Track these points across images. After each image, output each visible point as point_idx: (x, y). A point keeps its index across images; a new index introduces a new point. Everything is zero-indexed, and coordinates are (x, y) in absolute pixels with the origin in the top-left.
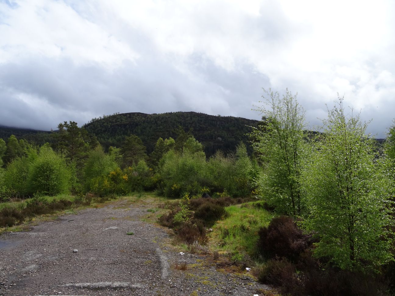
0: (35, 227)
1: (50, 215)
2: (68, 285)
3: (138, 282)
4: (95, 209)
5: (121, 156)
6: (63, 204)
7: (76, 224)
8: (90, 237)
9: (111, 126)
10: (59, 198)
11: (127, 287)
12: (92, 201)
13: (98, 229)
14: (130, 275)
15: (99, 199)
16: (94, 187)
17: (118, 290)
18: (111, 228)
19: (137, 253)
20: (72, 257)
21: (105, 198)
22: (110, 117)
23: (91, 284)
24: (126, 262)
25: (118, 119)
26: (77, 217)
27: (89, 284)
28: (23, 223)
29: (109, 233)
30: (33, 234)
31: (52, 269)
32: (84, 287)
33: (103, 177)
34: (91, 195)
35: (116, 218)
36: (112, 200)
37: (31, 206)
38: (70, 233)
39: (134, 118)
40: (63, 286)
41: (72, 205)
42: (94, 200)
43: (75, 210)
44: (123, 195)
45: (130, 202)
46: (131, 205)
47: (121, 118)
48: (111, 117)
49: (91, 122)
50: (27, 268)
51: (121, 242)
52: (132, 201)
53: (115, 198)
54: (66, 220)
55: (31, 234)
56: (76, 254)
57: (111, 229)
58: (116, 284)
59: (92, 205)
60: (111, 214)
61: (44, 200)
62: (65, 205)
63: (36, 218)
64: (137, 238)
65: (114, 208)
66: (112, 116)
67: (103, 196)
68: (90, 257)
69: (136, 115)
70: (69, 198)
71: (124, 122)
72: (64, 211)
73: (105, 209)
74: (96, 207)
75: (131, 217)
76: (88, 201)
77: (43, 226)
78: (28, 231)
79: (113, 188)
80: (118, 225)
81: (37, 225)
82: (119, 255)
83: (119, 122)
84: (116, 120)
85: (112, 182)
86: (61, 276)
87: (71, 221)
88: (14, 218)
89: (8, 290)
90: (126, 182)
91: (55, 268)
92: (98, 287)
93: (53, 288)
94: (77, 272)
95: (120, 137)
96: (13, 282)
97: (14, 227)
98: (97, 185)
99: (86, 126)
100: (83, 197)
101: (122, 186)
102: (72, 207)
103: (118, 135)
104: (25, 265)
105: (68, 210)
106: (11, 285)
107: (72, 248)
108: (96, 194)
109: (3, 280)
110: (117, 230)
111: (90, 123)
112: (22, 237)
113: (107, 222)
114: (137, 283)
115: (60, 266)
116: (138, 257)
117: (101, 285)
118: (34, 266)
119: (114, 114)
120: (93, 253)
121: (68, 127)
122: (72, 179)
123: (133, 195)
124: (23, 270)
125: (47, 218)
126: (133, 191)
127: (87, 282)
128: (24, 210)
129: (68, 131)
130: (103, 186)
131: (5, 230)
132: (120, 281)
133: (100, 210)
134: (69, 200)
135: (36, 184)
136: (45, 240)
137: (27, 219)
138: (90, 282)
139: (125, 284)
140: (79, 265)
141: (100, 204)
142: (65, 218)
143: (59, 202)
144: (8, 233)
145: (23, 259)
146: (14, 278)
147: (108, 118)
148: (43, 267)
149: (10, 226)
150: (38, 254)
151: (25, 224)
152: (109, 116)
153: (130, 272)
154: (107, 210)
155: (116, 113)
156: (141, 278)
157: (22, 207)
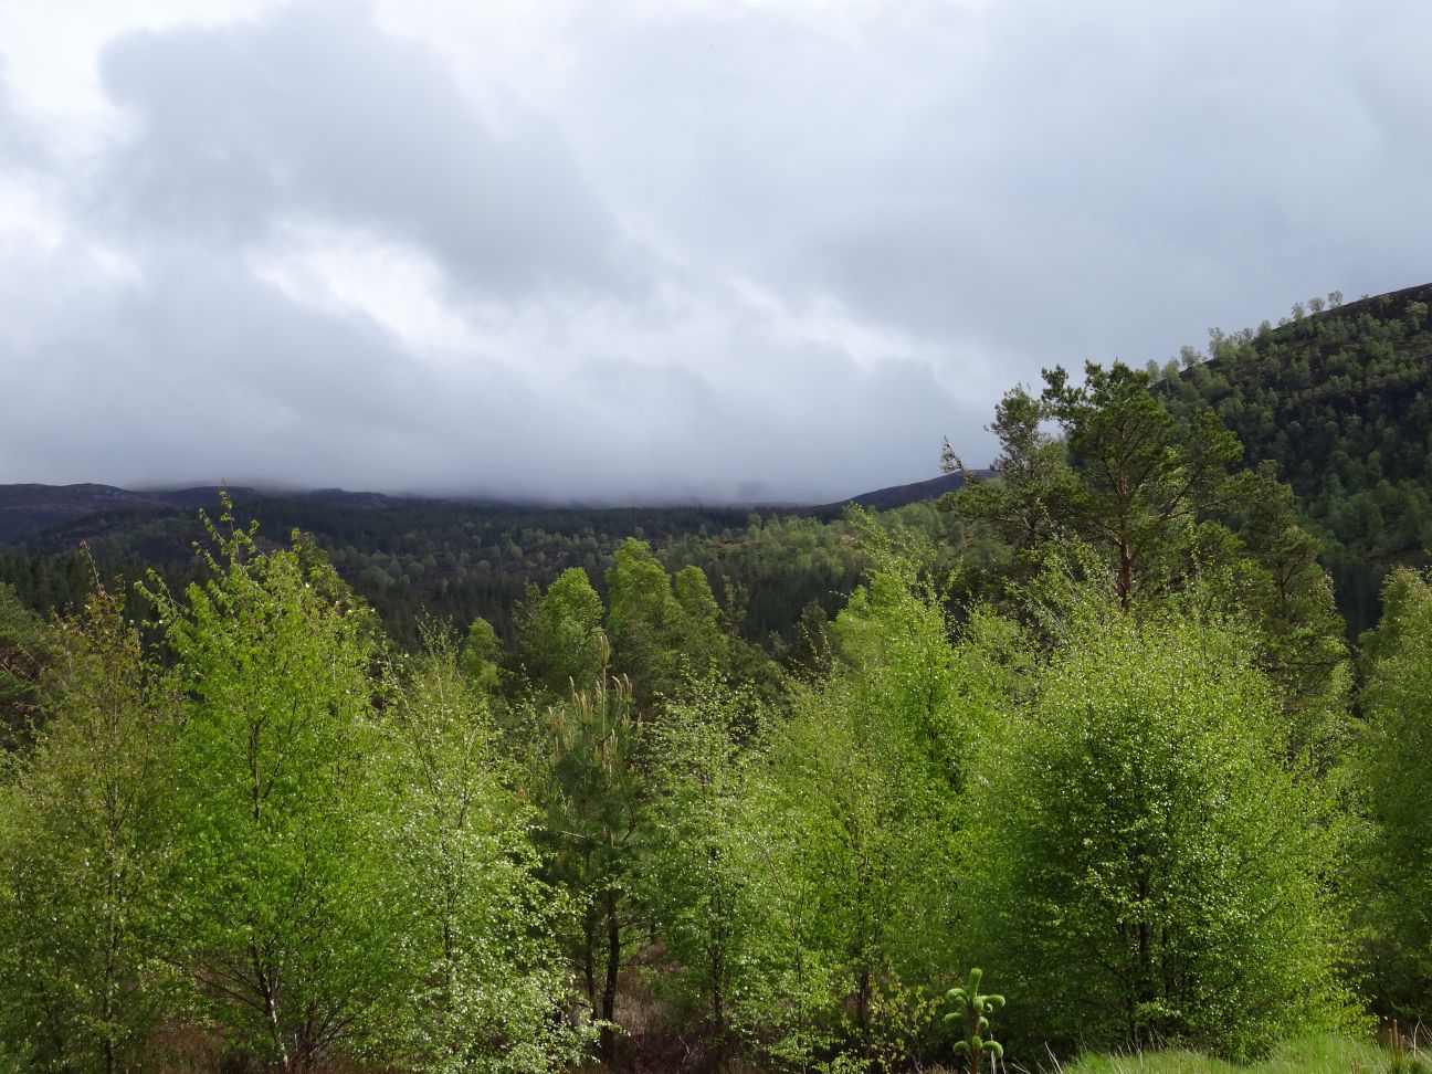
9: (1281, 417)
25: (1331, 349)
47: (1354, 338)
48: (1278, 342)
71: (1382, 374)
83: (1341, 371)
84: (1314, 363)
95: (1362, 496)
103: (1344, 482)
119: (1298, 310)
129: (1078, 448)
147: (1255, 356)
152: (1255, 334)
155: (1316, 304)
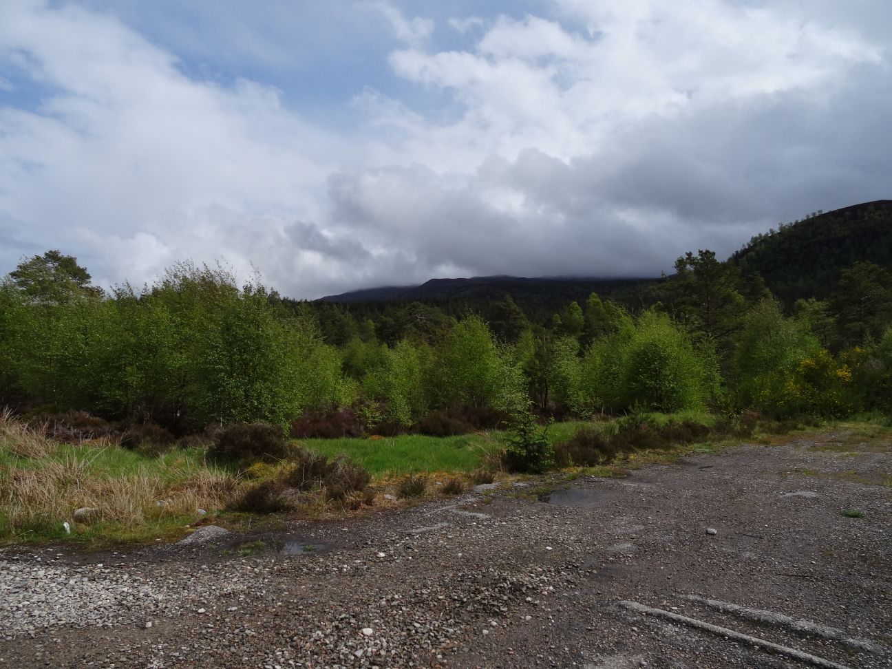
0: (634, 472)
1: (662, 451)
2: (691, 597)
3: (866, 635)
4: (762, 446)
5: (831, 320)
6: (690, 432)
7: (716, 476)
8: (747, 509)
9: (801, 248)
10: (681, 418)
11: (833, 639)
12: (757, 429)
13: (766, 493)
14: (846, 613)
15: (775, 424)
16: (759, 396)
17: (807, 639)
18: (798, 493)
19: (872, 564)
20: (704, 543)
21: (790, 423)
22: (797, 226)
23: (742, 608)
24: (836, 580)
25: (818, 227)
26: (718, 460)
27: (737, 607)
28: (613, 463)
29: (795, 506)
30: (630, 485)
31: (662, 559)
32: (726, 612)
33: (781, 372)
34: (755, 414)
35: (816, 473)
36: (809, 430)
37: (625, 430)
38: (702, 492)
39: (866, 218)
40: (681, 596)
41: (710, 434)
42: (762, 426)
43: (716, 445)
44: (839, 419)
45: (860, 438)
46: (862, 444)
47: (826, 224)
49: (749, 245)
50: (617, 547)
51: (825, 530)
52: (863, 434)
53: (816, 426)
54: (696, 464)
55: (625, 484)
56: (713, 539)
57: (799, 496)
58: (804, 624)
59: (757, 438)
60: (803, 461)
61: (649, 420)
62: (693, 433)
63: (636, 454)
64: (874, 529)
65: (814, 448)
66: (803, 222)
67: (784, 419)
68: (745, 550)
69: (872, 208)
70: (705, 418)
71: (835, 234)
72: (692, 446)
73: (789, 448)
74: (766, 443)
75: (860, 474)
76: (746, 427)
77: (649, 472)
78: (621, 478)
79: (810, 399)
80: (820, 489)
81: (637, 469)
82: (816, 561)
83: (821, 234)
84: (813, 232)
85: (808, 386)
86: (680, 578)
87: (705, 467)
88: (597, 451)
89: (584, 579)
90: (846, 385)
91: (669, 558)
92: (759, 620)
93: (662, 596)
94: (714, 577)
95: (827, 271)
96: (591, 567)
97: (597, 468)
98: (767, 392)
99: (737, 257)
100: (733, 418)
101: (833, 395)
102: (710, 438)
103: (822, 267)
104: (613, 540)
105: (699, 445)
106: (588, 572)
107: (704, 525)
108: (765, 413)
109: (577, 560)
110: (816, 500)
111: (747, 247)
112: (610, 489)
113: (791, 479)
114: (863, 637)
115: (679, 555)
116: (870, 575)
117: (765, 616)
118: (629, 545)
120: (752, 544)
121: (695, 264)
122: (708, 379)
123: (869, 419)
124: (610, 548)
125: (657, 457)
126: (869, 407)
127: (734, 602)
128: (614, 436)
129: (697, 272)
130: (784, 396)
131: (583, 471)
132: (815, 619)
133: (775, 450)
134: (704, 423)
135: (636, 387)
136: (651, 499)
137: (620, 455)
138: (740, 603)
139: (828, 631)
140: (718, 562)
141: (777, 436)
142: (693, 460)
143: (681, 427)
144: (586, 477)
145: (610, 530)
146: (594, 561)
148: (646, 551)
149: (592, 465)
150: (637, 524)
151: (616, 464)
152: (794, 224)
153: (847, 606)
154: (792, 452)
156: (877, 627)
157: (611, 431)
